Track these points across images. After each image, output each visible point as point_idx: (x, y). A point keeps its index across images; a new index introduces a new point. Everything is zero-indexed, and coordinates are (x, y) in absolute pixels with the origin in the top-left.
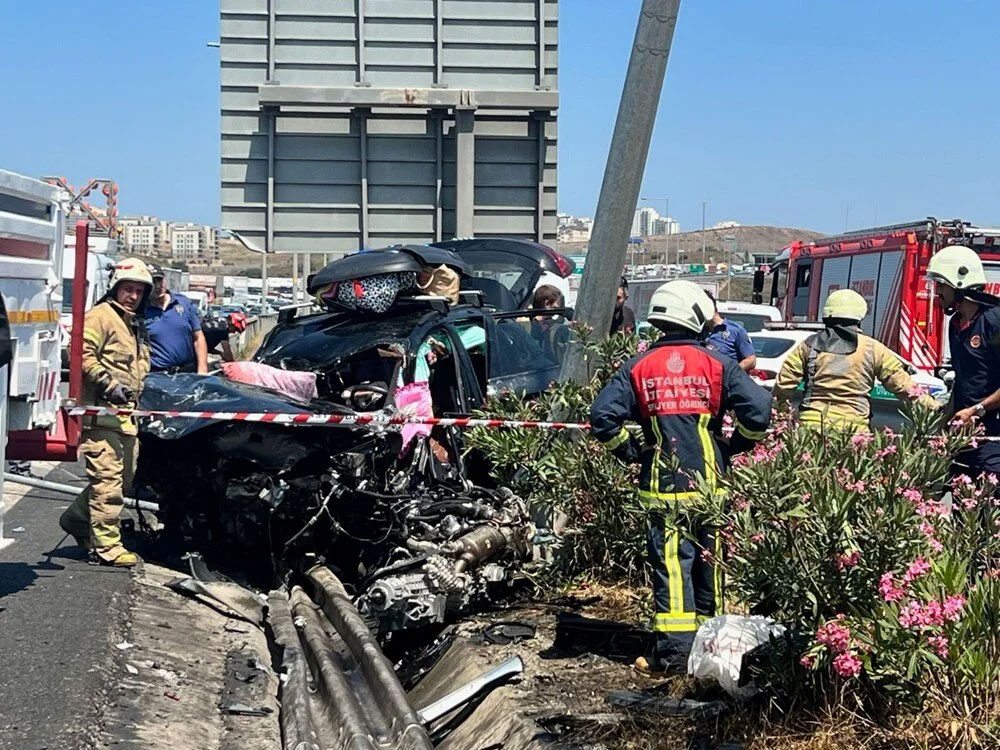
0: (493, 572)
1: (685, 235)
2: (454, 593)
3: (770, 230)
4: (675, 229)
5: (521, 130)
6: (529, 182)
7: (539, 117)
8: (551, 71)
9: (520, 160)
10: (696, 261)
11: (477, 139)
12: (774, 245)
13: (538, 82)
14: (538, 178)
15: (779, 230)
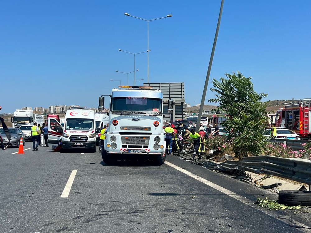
0: (191, 150)
1: (191, 107)
2: (188, 152)
3: (208, 106)
4: (189, 106)
5: (180, 104)
6: (181, 111)
7: (182, 103)
8: (184, 97)
9: (180, 108)
10: (194, 112)
11: (175, 106)
12: (209, 109)
13: (182, 99)
14: (182, 110)
15: (210, 106)
